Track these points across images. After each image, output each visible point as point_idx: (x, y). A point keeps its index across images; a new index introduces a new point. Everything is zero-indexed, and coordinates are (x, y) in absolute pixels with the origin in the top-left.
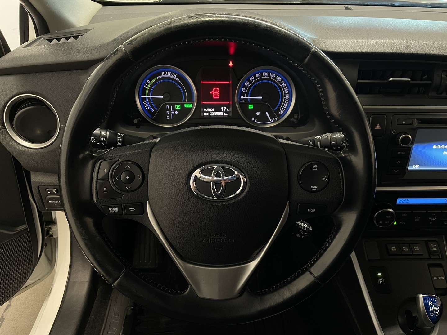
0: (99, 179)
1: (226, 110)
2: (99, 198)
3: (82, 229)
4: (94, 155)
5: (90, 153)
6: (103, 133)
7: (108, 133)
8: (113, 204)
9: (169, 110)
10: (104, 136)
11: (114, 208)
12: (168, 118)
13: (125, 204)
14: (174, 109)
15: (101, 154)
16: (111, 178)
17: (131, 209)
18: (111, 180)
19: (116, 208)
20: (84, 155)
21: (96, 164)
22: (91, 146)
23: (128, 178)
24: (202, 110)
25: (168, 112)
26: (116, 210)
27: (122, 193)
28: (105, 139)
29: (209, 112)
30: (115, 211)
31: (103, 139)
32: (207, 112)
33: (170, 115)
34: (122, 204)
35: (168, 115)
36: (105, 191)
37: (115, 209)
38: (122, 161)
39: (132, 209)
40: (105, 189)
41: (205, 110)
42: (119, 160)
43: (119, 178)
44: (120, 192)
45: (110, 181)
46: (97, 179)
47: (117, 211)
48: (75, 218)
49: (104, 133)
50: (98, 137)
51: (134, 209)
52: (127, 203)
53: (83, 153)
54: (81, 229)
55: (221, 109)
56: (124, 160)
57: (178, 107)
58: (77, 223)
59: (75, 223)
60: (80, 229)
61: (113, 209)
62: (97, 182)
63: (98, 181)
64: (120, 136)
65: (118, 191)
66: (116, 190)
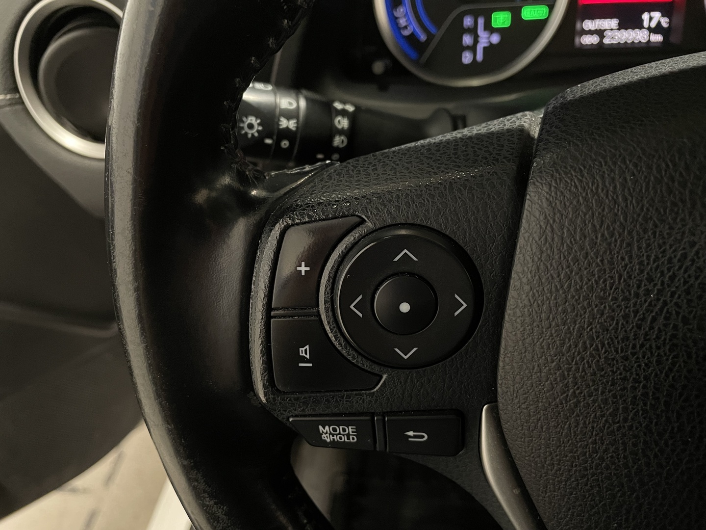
0: (276, 309)
1: (659, 23)
2: (280, 387)
3: (216, 503)
4: (254, 193)
5: (236, 185)
6: (286, 102)
7: (303, 103)
8: (336, 411)
9: (473, 31)
10: (289, 115)
11: (340, 429)
12: (467, 58)
13: (389, 413)
14: (488, 27)
15: (283, 191)
16: (328, 305)
17: (411, 433)
18: (330, 313)
19: (350, 430)
20: (214, 194)
21: (260, 238)
22: (240, 154)
23: (405, 307)
24: (578, 26)
25: (467, 40)
26: (348, 435)
27: (376, 369)
28: (292, 124)
29: (600, 33)
30: (345, 439)
31: (284, 123)
32: (591, 32)
33: (473, 49)
34: (373, 415)
35: (468, 48)
36: (304, 360)
37: (344, 430)
38: (378, 226)
39: (415, 437)
40: (304, 351)
41: (589, 25)
42: (363, 221)
43: (367, 305)
44: (367, 365)
45: (323, 317)
46: (268, 307)
47: (353, 439)
48: (186, 463)
49: (290, 104)
50: (268, 116)
51: (423, 437)
52: (395, 409)
53: (208, 183)
54: (212, 502)
55: (642, 21)
56: (389, 221)
57: (502, 19)
58: (197, 481)
59: (190, 480)
60: (209, 502)
61: (335, 430)
62: (268, 317)
63: (275, 317)
64: (344, 113)
65: (359, 361)
66: (350, 358)
